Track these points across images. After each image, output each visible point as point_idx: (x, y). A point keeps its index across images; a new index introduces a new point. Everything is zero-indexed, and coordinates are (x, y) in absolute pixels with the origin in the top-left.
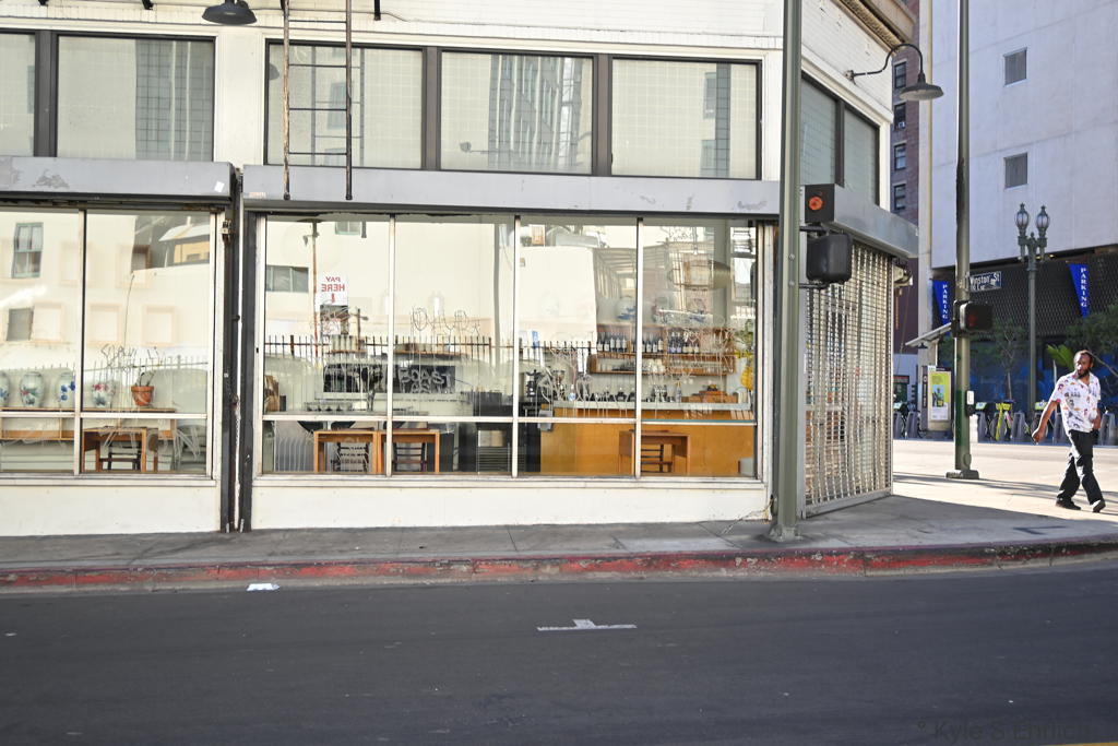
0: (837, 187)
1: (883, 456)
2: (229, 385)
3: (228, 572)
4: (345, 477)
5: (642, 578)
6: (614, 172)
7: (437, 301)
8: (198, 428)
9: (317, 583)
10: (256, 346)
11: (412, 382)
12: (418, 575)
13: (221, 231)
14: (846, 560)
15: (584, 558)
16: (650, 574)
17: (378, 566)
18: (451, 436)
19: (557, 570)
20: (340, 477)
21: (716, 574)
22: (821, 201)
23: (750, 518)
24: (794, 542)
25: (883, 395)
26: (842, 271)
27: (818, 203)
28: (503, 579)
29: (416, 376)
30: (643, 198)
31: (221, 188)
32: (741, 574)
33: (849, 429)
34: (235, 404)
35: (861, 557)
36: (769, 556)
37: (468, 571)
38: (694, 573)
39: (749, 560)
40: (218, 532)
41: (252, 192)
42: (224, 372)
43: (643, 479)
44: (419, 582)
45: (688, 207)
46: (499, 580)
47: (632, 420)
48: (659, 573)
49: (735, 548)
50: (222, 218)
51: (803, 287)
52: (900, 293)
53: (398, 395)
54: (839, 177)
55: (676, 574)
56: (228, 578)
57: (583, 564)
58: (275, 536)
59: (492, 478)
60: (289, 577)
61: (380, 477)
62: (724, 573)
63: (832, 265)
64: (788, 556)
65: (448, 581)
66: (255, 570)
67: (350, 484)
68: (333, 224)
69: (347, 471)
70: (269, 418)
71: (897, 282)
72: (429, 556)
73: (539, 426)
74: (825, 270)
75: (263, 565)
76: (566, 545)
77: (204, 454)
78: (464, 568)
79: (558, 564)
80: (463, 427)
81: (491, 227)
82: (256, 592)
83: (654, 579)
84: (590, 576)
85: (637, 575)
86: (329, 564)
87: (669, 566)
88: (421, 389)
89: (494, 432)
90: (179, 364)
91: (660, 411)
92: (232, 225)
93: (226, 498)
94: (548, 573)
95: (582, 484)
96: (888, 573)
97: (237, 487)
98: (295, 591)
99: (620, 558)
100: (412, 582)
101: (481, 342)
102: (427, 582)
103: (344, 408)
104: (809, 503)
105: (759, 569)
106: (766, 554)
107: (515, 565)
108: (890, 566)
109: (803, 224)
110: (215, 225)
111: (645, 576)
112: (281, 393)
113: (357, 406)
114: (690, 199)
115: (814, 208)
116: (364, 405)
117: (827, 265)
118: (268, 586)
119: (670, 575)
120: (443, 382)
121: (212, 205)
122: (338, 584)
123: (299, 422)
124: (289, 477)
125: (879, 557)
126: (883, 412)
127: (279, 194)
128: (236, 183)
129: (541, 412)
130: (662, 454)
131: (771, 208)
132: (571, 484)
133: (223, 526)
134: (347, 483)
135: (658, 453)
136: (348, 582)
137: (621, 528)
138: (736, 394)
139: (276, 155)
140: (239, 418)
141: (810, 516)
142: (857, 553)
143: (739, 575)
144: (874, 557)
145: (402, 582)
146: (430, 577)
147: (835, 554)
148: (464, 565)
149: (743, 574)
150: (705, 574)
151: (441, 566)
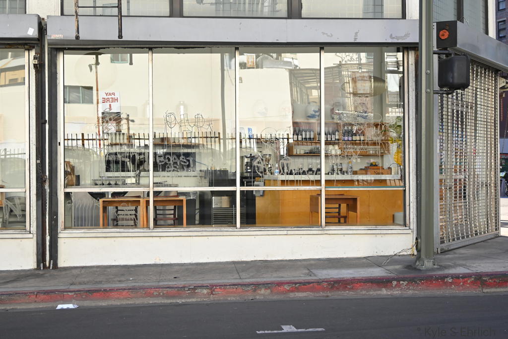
0: (459, 23)
1: (493, 209)
2: (40, 168)
3: (42, 296)
4: (122, 230)
5: (328, 296)
6: (303, 16)
7: (182, 107)
8: (20, 198)
9: (104, 304)
10: (59, 141)
11: (166, 164)
12: (173, 297)
13: (32, 62)
14: (469, 282)
15: (288, 283)
16: (333, 293)
17: (147, 291)
18: (194, 200)
19: (269, 291)
20: (118, 230)
21: (379, 292)
22: (447, 33)
23: (401, 254)
24: (433, 270)
25: (493, 167)
26: (463, 81)
27: (445, 34)
28: (231, 299)
29: (169, 160)
30: (324, 33)
31: (32, 32)
32: (396, 292)
33: (470, 191)
34: (45, 181)
35: (479, 279)
36: (416, 280)
37: (208, 293)
38: (364, 292)
39: (401, 282)
40: (35, 269)
41: (54, 34)
42: (37, 159)
43: (327, 228)
44: (174, 301)
45: (355, 39)
46: (229, 299)
47: (319, 187)
48: (340, 292)
49: (392, 275)
50: (33, 53)
51: (436, 92)
52: (504, 96)
53: (157, 173)
54: (460, 16)
55: (351, 293)
56: (43, 301)
57: (287, 287)
58: (75, 272)
59: (223, 229)
60: (85, 299)
61: (145, 230)
62: (384, 292)
63: (456, 77)
64: (429, 279)
65: (194, 300)
66: (62, 295)
67: (126, 235)
68: (109, 55)
69: (123, 226)
70: (68, 190)
71: (501, 88)
72: (180, 283)
73: (254, 193)
74: (451, 81)
75: (67, 292)
76: (275, 275)
77: (24, 216)
78: (205, 291)
79: (269, 288)
80: (202, 195)
81: (219, 55)
82: (62, 310)
83: (336, 297)
84: (292, 295)
85: (324, 294)
86: (112, 290)
87: (347, 287)
88: (173, 168)
89: (223, 197)
90: (6, 155)
91: (338, 181)
92: (40, 57)
93: (40, 246)
94: (263, 294)
95: (285, 232)
96: (499, 290)
97: (48, 238)
98: (89, 309)
99: (312, 282)
100: (169, 301)
101: (213, 135)
102: (180, 301)
103: (120, 183)
104: (442, 242)
105: (409, 289)
106: (415, 278)
107: (240, 289)
108: (500, 285)
109: (435, 49)
110: (28, 58)
111: (329, 294)
112: (77, 174)
113: (128, 181)
114: (356, 33)
115: (443, 38)
116: (133, 180)
117: (453, 78)
118: (71, 306)
119: (347, 294)
120: (188, 163)
121: (26, 44)
122: (119, 304)
123: (89, 193)
124: (83, 231)
125: (491, 279)
126: (493, 179)
127: (72, 35)
128: (42, 28)
129: (256, 183)
130: (339, 210)
131: (413, 38)
132: (278, 233)
133: (38, 265)
134: (123, 235)
135: (337, 210)
136: (125, 302)
137: (312, 262)
138: (390, 168)
139: (70, 8)
140: (48, 191)
141: (444, 252)
142: (477, 277)
143: (395, 293)
144: (489, 279)
145: (163, 302)
146: (181, 298)
147: (461, 277)
148: (205, 289)
149: (397, 292)
150: (371, 293)
151: (189, 290)
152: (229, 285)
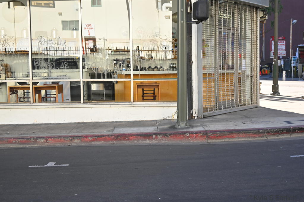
5: (114, 144)
12: (24, 143)
14: (199, 136)
15: (91, 136)
16: (117, 142)
19: (79, 141)
21: (144, 142)
23: (167, 119)
26: (204, 15)
28: (58, 145)
35: (206, 134)
36: (167, 135)
37: (44, 142)
38: (136, 142)
39: (158, 136)
43: (134, 103)
44: (25, 146)
46: (56, 145)
47: (129, 79)
48: (121, 142)
55: (128, 142)
57: (90, 138)
59: (73, 104)
62: (148, 141)
65: (36, 145)
67: (17, 107)
71: (261, 18)
72: (29, 136)
73: (113, 82)
78: (42, 141)
79: (80, 139)
83: (118, 145)
84: (93, 143)
85: (112, 143)
87: (125, 139)
88: (43, 68)
94: (76, 142)
96: (217, 141)
100: (22, 146)
102: (27, 146)
105: (162, 140)
107: (63, 140)
108: (218, 138)
119: (126, 143)
125: (213, 134)
142: (204, 133)
143: (154, 142)
144: (211, 134)
145: (18, 146)
146: (29, 144)
147: (195, 133)
148: (43, 139)
149: (156, 142)
150: (140, 142)
151: (33, 140)
152: (57, 137)
